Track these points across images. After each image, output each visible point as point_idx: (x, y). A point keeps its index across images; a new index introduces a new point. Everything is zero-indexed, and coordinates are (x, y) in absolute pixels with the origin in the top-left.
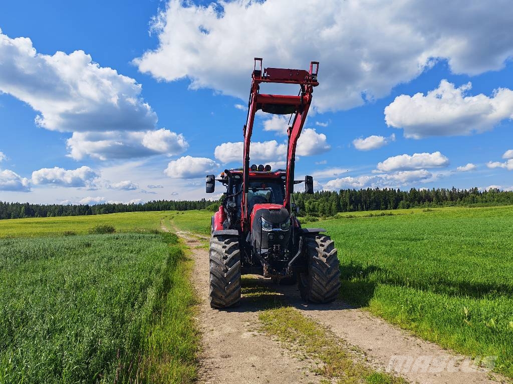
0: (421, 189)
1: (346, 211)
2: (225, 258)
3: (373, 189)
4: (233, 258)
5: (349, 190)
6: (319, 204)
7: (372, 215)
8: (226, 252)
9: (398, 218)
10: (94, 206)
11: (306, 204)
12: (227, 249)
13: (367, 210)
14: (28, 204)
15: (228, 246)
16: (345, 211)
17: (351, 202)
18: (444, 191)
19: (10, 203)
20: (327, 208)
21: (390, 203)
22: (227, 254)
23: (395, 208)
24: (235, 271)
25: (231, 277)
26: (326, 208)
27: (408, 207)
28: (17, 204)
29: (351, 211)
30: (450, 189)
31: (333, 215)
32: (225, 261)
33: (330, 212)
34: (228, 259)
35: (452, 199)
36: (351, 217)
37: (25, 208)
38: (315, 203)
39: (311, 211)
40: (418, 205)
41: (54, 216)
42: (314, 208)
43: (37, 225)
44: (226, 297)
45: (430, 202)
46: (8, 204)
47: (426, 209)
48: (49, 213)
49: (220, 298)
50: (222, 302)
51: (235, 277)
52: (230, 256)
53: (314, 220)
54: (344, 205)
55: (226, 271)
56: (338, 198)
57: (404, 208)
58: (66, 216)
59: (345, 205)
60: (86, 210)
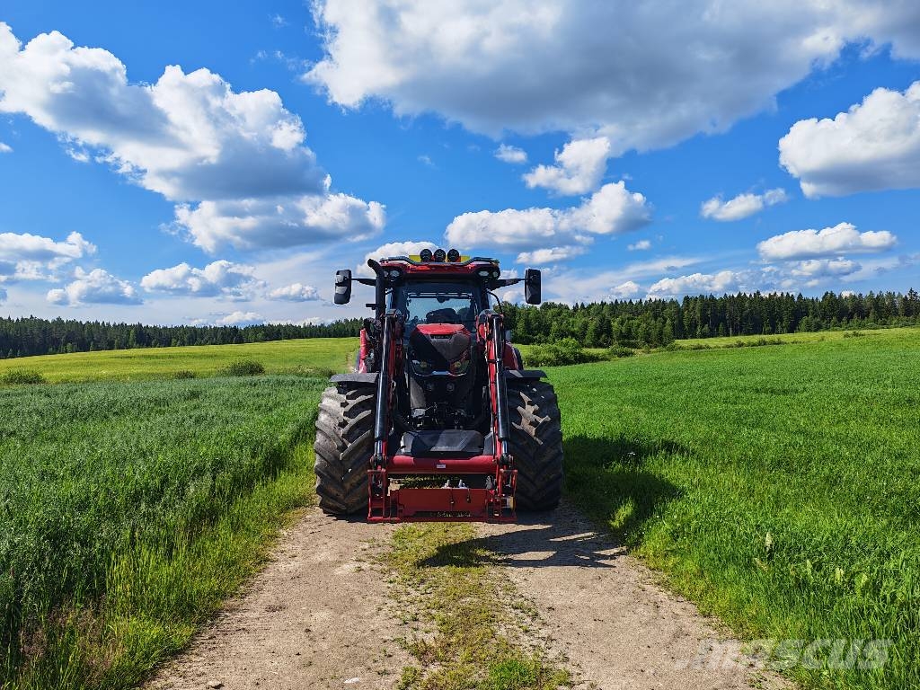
0: (846, 294)
1: (694, 337)
2: (343, 424)
3: (748, 295)
4: (357, 425)
5: (702, 296)
6: (639, 325)
7: (741, 345)
8: (345, 414)
9: (788, 350)
10: (246, 329)
11: (615, 325)
12: (348, 408)
13: (736, 334)
14: (140, 325)
15: (352, 403)
16: (692, 337)
17: (705, 320)
18: (890, 296)
19: (112, 324)
20: (654, 333)
21: (782, 321)
22: (346, 418)
23: (791, 330)
24: (360, 448)
25: (353, 460)
26: (652, 331)
27: (818, 328)
28: (123, 326)
29: (704, 336)
30: (905, 293)
31: (665, 346)
32: (342, 431)
33: (661, 339)
34: (347, 427)
35: (908, 313)
36: (700, 348)
37: (136, 332)
38: (631, 321)
39: (625, 337)
40: (838, 325)
41: (183, 344)
42: (629, 331)
43: (144, 361)
44: (345, 496)
45: (863, 318)
46: (108, 324)
47: (850, 332)
48: (174, 341)
49: (335, 498)
50: (338, 505)
51: (359, 460)
52: (352, 422)
53: (627, 354)
54: (690, 325)
55: (343, 448)
56: (679, 312)
57: (809, 330)
58: (201, 344)
59: (693, 326)
60: (232, 335)
